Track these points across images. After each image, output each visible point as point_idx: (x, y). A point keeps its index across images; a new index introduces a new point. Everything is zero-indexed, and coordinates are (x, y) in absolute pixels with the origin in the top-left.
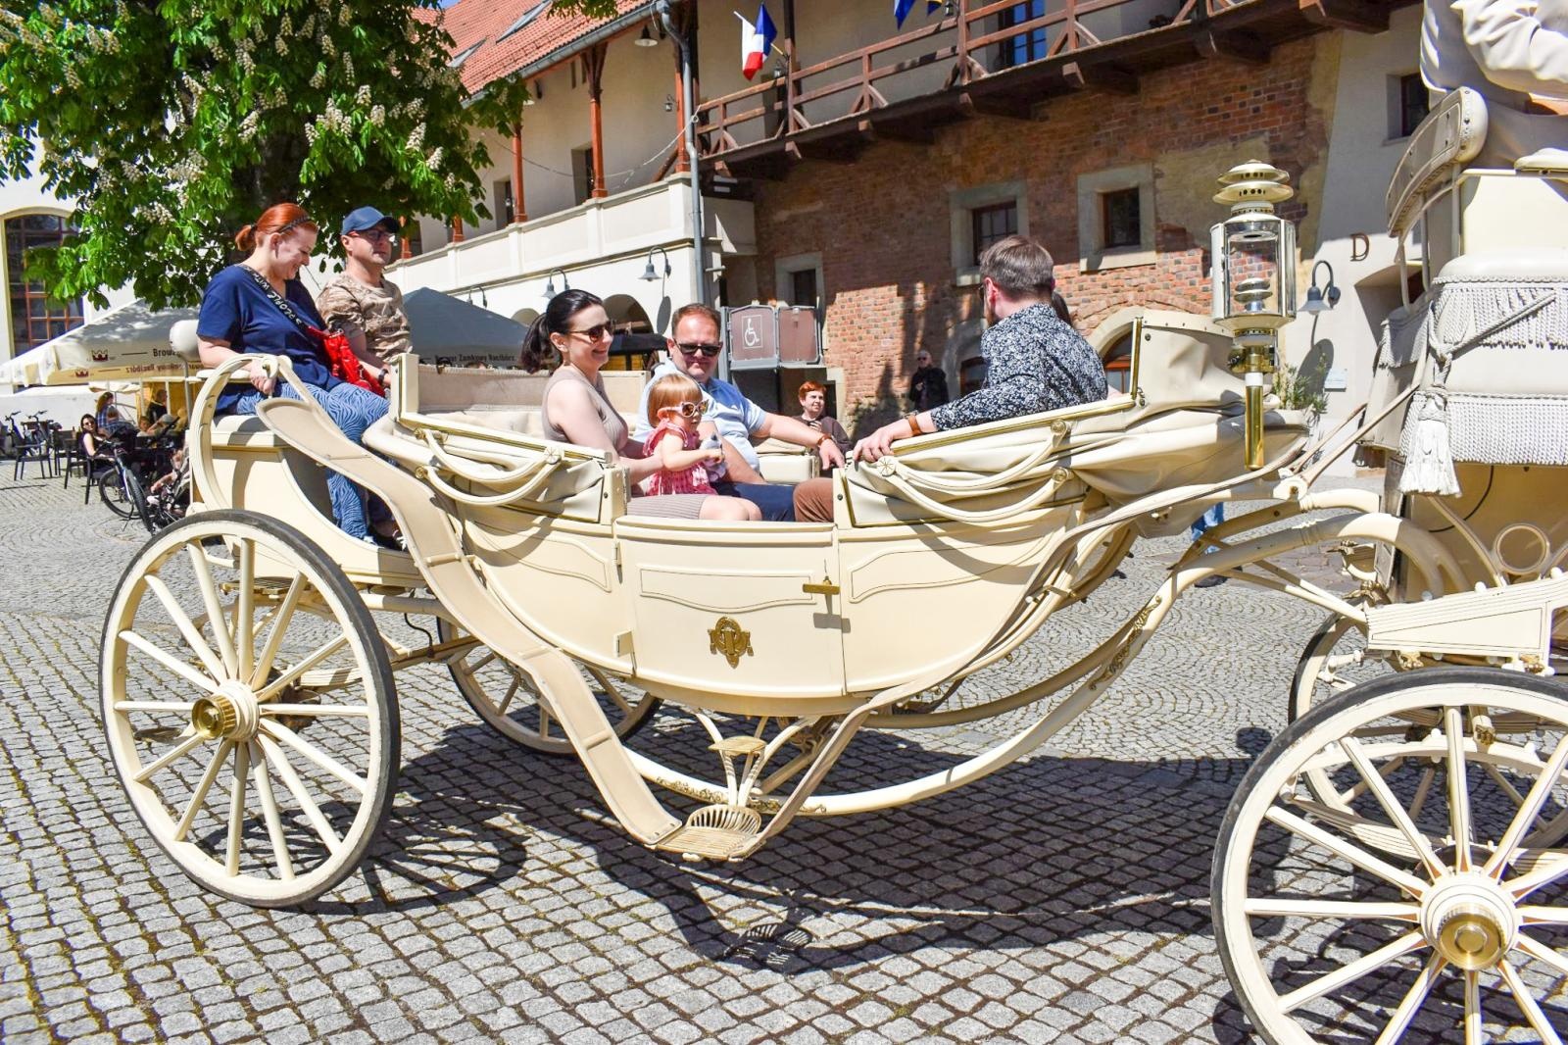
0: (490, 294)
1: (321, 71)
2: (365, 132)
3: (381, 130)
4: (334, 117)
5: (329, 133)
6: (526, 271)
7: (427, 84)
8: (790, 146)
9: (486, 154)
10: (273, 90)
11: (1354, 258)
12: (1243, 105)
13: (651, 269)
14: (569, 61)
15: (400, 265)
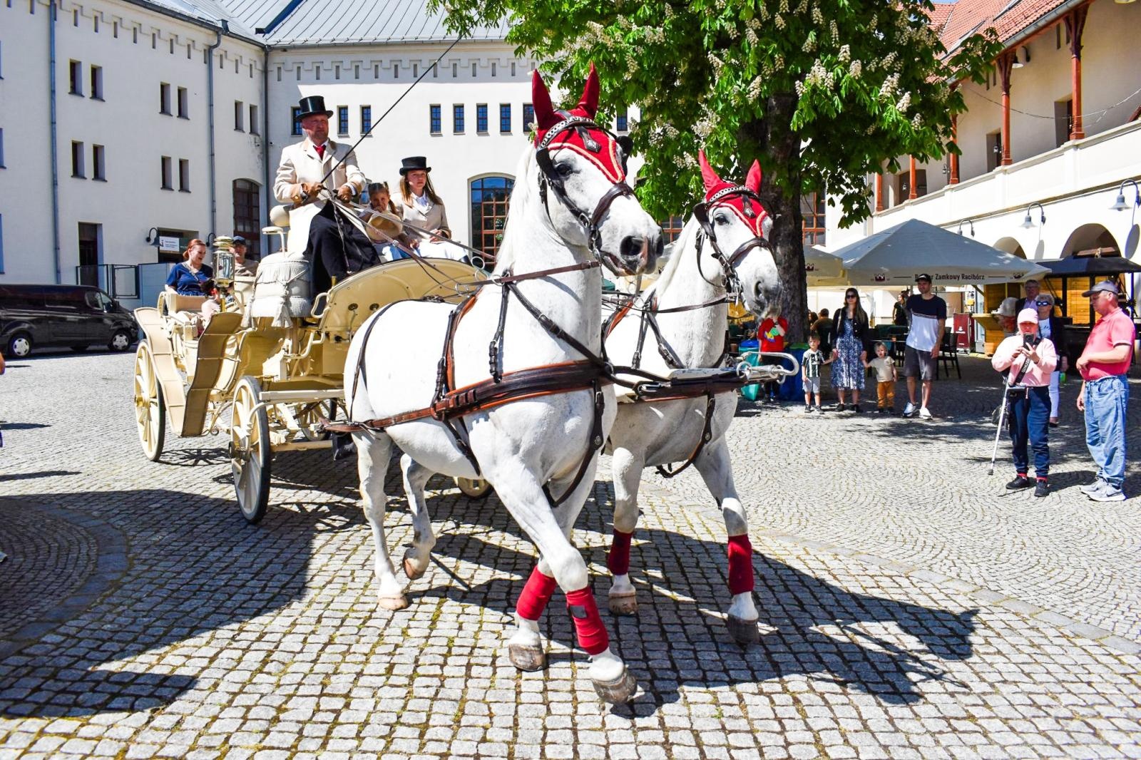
0: (977, 226)
1: (812, 37)
2: (843, 84)
3: (858, 81)
4: (819, 74)
5: (814, 89)
6: (1009, 206)
7: (903, 41)
9: (961, 102)
10: (772, 58)
14: (1055, 25)
15: (907, 205)
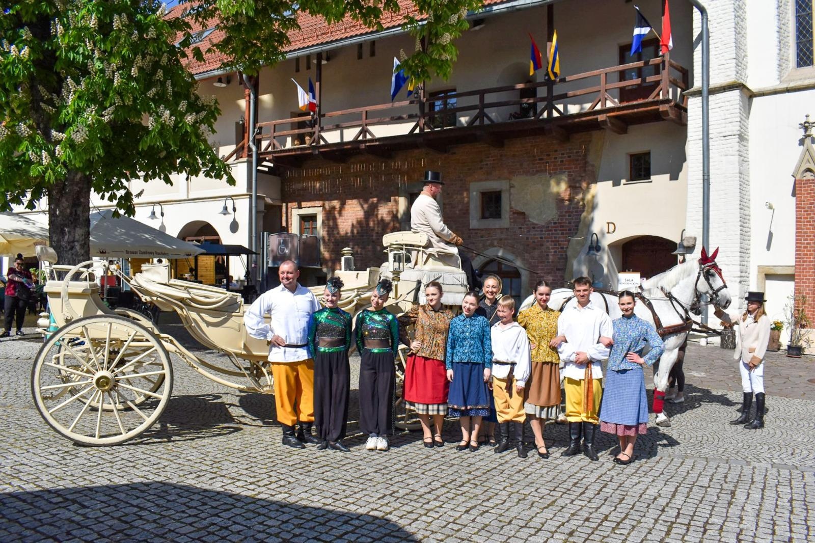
12: (556, 158)
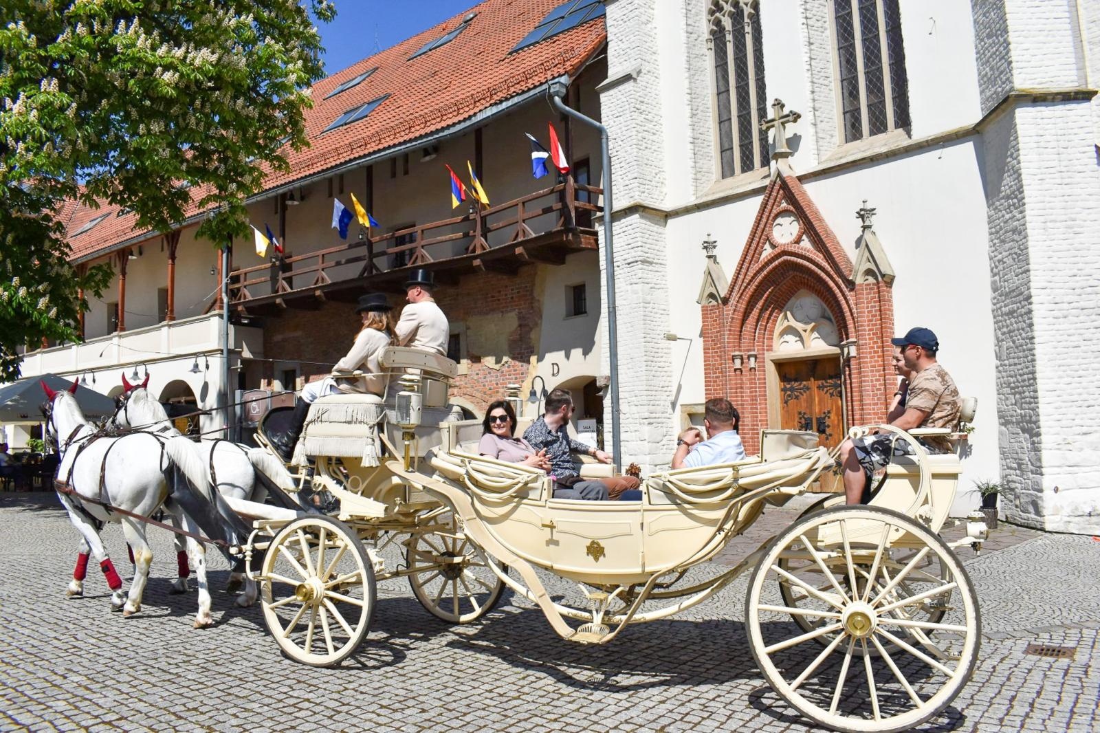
0: (96, 374)
2: (15, 300)
6: (122, 362)
7: (53, 274)
8: (278, 301)
11: (553, 375)
13: (196, 366)
15: (39, 353)
